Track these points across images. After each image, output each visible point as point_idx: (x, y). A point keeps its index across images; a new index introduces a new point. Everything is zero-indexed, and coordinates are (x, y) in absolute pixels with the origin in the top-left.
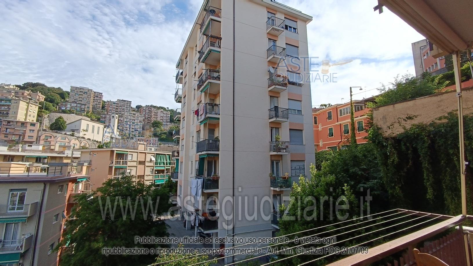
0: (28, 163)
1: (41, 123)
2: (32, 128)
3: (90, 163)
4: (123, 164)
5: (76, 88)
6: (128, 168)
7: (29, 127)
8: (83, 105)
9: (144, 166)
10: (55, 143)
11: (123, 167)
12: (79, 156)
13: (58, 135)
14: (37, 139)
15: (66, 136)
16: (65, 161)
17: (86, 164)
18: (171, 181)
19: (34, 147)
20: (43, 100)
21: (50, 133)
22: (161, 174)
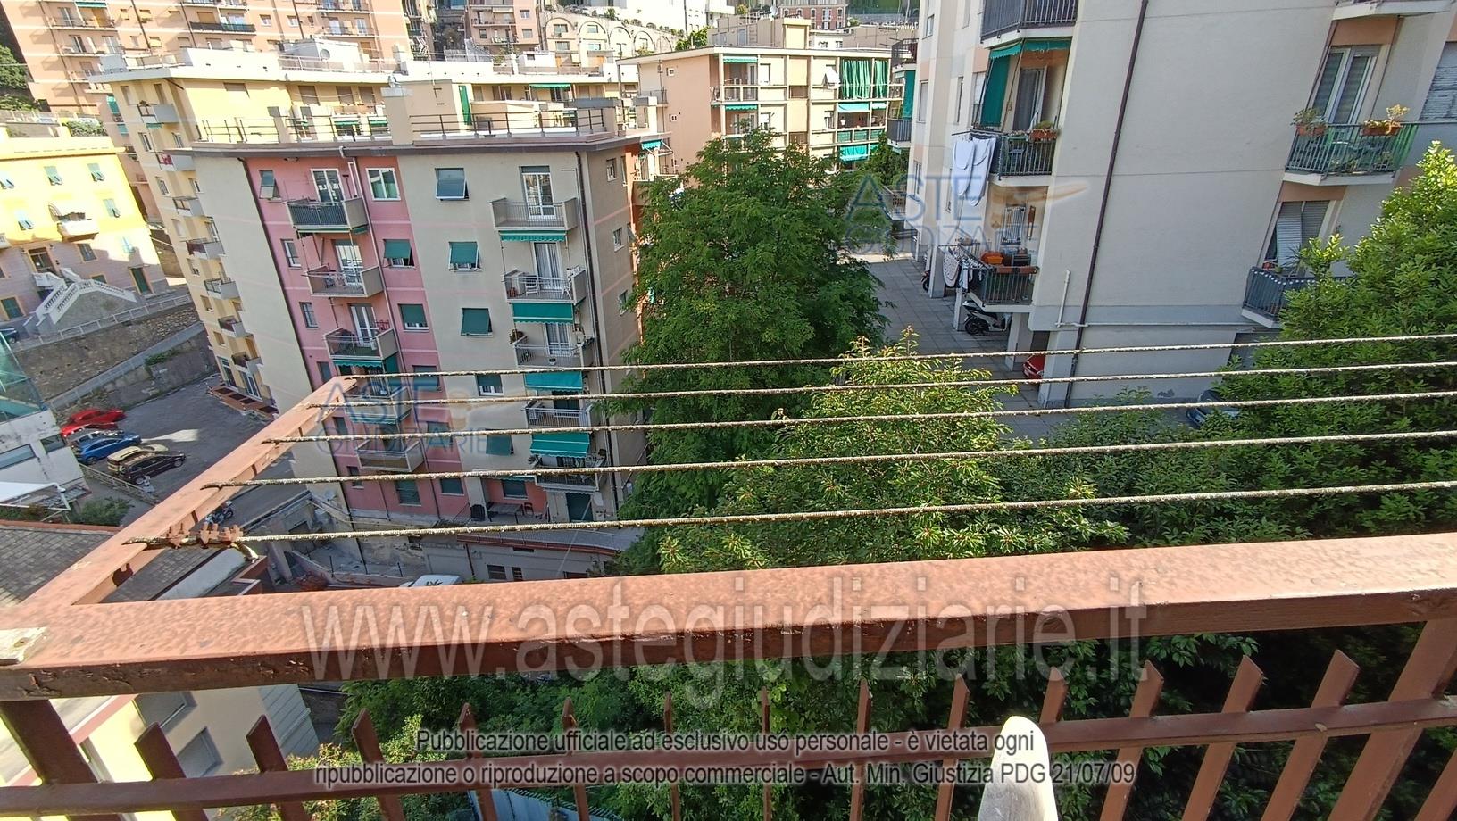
3: (663, 99)
4: (746, 98)
9: (805, 101)
10: (580, 46)
11: (747, 108)
12: (636, 79)
13: (580, 20)
15: (596, 20)
16: (608, 94)
17: (653, 101)
18: (887, 149)
19: (540, 60)
22: (859, 128)
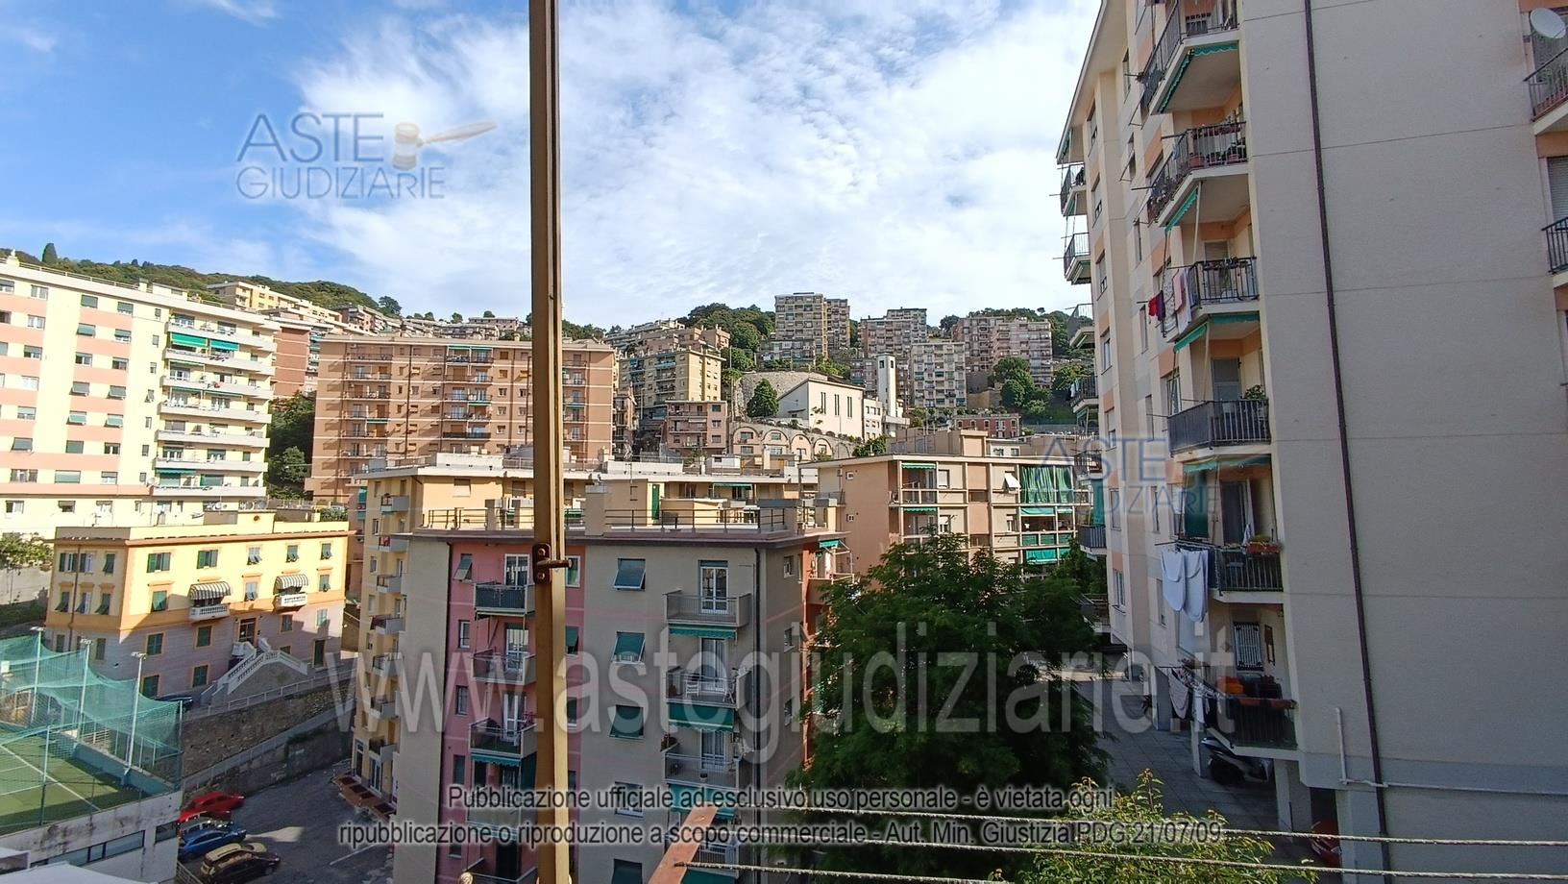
0: (721, 501)
1: (729, 402)
2: (716, 416)
3: (842, 502)
4: (925, 500)
5: (788, 298)
6: (940, 512)
7: (712, 415)
8: (808, 340)
9: (986, 505)
10: (763, 450)
11: (926, 510)
12: (815, 480)
13: (765, 428)
14: (728, 442)
15: (780, 429)
16: (788, 495)
17: (833, 502)
18: (1080, 555)
19: (726, 463)
20: (727, 345)
21: (748, 425)
22: (1045, 532)
